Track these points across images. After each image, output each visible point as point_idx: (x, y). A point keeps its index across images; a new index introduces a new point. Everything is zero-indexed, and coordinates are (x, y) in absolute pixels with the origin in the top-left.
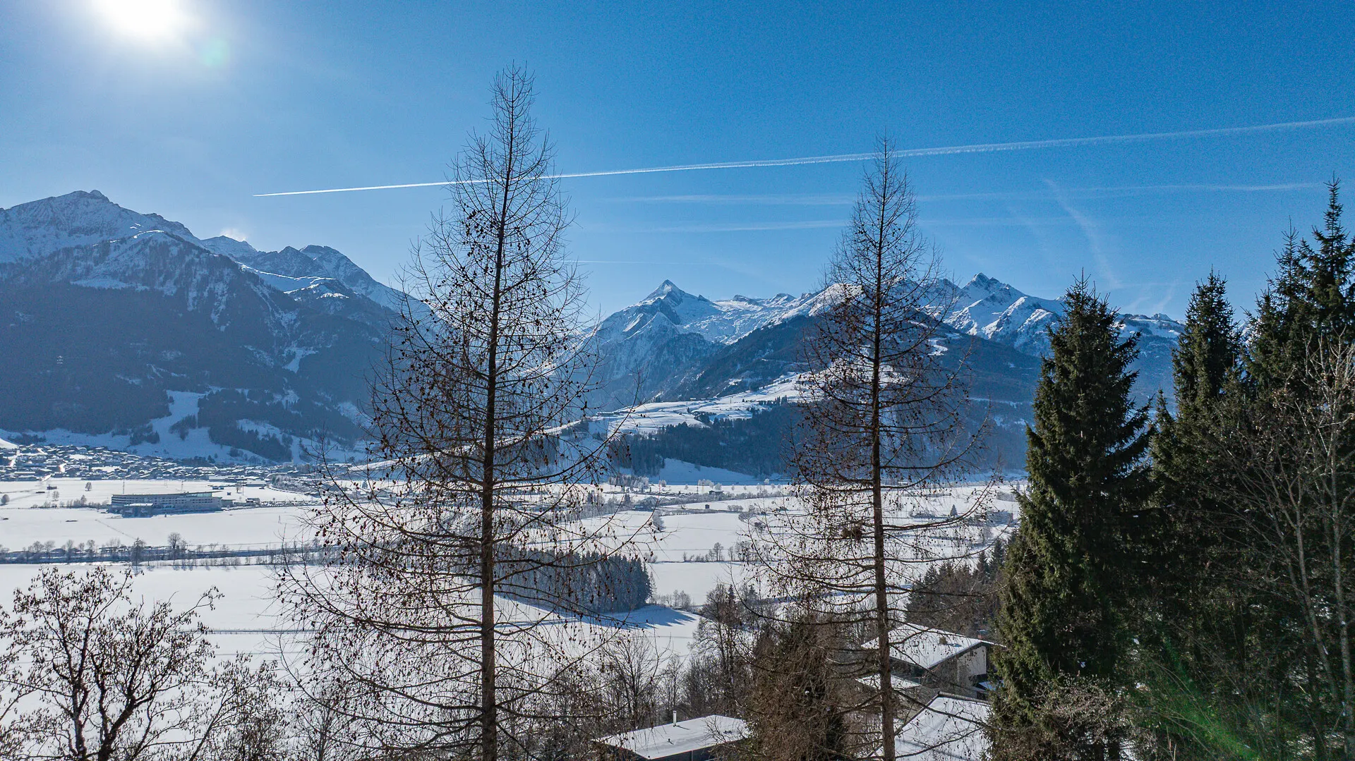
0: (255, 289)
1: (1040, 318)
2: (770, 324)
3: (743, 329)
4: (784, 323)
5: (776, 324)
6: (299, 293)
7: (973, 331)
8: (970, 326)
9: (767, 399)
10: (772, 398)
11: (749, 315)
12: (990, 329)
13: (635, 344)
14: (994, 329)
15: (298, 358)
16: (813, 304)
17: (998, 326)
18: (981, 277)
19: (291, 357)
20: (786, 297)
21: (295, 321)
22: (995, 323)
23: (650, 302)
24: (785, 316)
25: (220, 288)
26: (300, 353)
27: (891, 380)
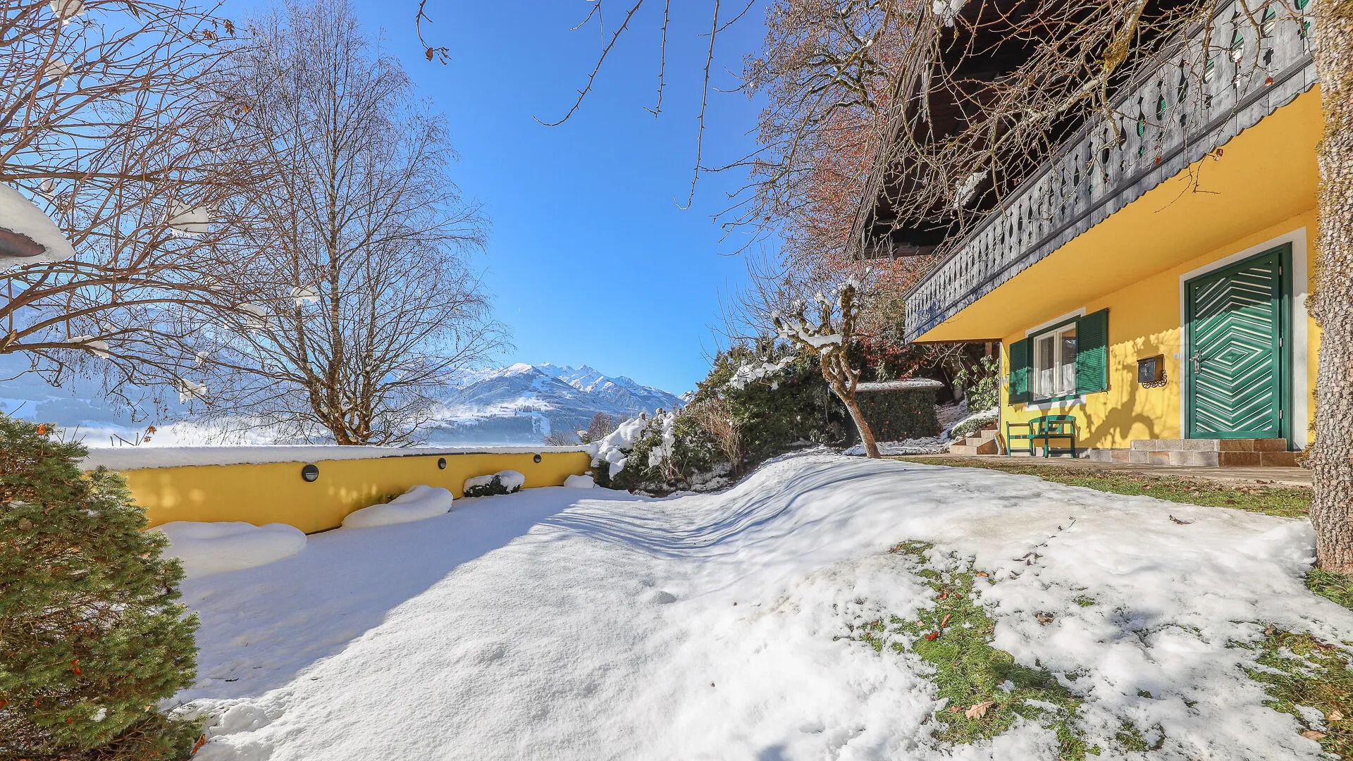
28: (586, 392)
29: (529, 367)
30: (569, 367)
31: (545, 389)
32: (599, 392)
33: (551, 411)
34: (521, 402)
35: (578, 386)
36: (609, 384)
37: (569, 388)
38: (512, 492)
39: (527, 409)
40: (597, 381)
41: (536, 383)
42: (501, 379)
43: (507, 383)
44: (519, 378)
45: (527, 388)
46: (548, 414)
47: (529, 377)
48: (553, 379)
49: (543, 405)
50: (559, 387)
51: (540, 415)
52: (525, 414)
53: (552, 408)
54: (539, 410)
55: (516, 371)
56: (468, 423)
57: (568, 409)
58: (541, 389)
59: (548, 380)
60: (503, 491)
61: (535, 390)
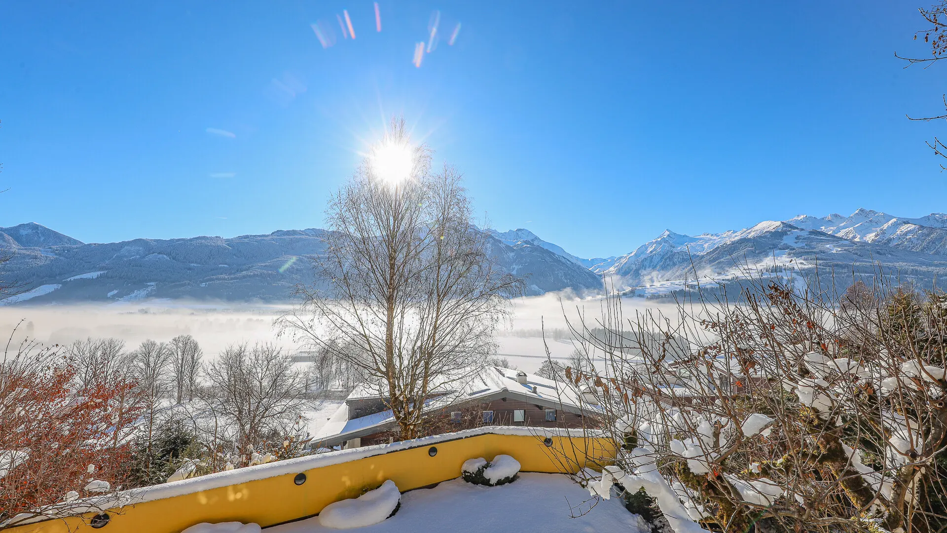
0: (500, 245)
1: (909, 229)
2: (725, 244)
3: (709, 247)
4: (733, 243)
5: (728, 243)
6: (515, 246)
7: (857, 240)
8: (854, 237)
9: (727, 278)
10: (730, 277)
11: (712, 241)
12: (870, 237)
13: (652, 258)
14: (873, 238)
15: (516, 269)
16: (750, 233)
17: (876, 236)
18: (862, 210)
19: (514, 269)
20: (732, 232)
21: (514, 256)
22: (874, 234)
23: (659, 240)
24: (733, 240)
25: (489, 245)
26: (516, 267)
27: (803, 266)
28: (866, 243)
29: (778, 223)
30: (836, 216)
31: (800, 245)
32: (890, 240)
33: (809, 270)
34: (768, 262)
35: (851, 236)
36: (911, 227)
37: (834, 239)
38: (497, 484)
39: (776, 269)
40: (885, 226)
41: (788, 240)
42: (744, 241)
43: (751, 244)
44: (765, 237)
45: (775, 247)
46: (804, 273)
47: (777, 235)
48: (812, 233)
49: (799, 264)
50: (821, 241)
51: (794, 275)
52: (773, 275)
53: (810, 266)
54: (792, 270)
55: (761, 231)
56: (708, 287)
57: (837, 265)
58: (795, 246)
59: (804, 234)
60: (487, 483)
61: (786, 247)
